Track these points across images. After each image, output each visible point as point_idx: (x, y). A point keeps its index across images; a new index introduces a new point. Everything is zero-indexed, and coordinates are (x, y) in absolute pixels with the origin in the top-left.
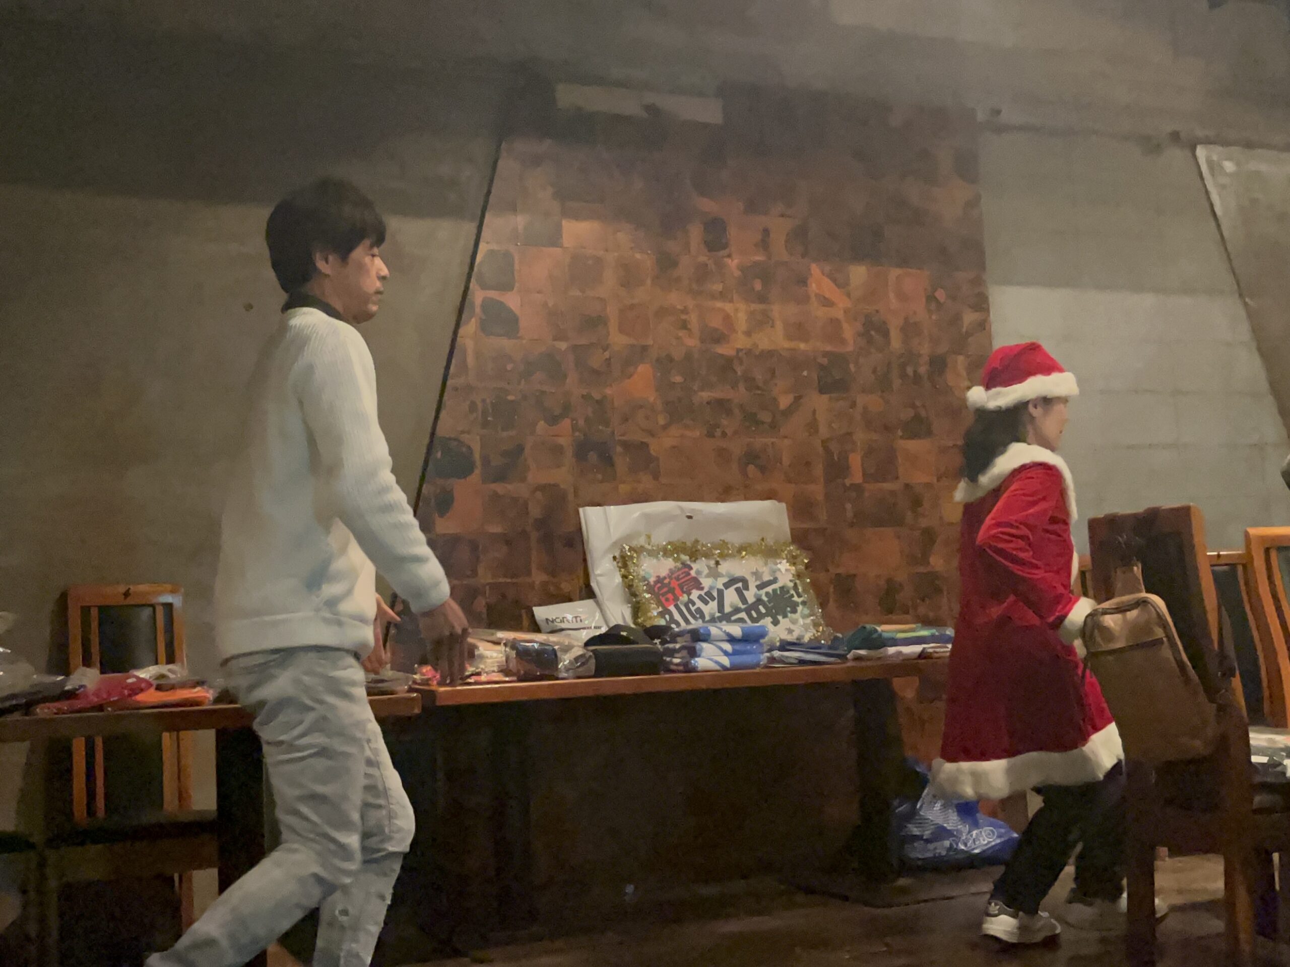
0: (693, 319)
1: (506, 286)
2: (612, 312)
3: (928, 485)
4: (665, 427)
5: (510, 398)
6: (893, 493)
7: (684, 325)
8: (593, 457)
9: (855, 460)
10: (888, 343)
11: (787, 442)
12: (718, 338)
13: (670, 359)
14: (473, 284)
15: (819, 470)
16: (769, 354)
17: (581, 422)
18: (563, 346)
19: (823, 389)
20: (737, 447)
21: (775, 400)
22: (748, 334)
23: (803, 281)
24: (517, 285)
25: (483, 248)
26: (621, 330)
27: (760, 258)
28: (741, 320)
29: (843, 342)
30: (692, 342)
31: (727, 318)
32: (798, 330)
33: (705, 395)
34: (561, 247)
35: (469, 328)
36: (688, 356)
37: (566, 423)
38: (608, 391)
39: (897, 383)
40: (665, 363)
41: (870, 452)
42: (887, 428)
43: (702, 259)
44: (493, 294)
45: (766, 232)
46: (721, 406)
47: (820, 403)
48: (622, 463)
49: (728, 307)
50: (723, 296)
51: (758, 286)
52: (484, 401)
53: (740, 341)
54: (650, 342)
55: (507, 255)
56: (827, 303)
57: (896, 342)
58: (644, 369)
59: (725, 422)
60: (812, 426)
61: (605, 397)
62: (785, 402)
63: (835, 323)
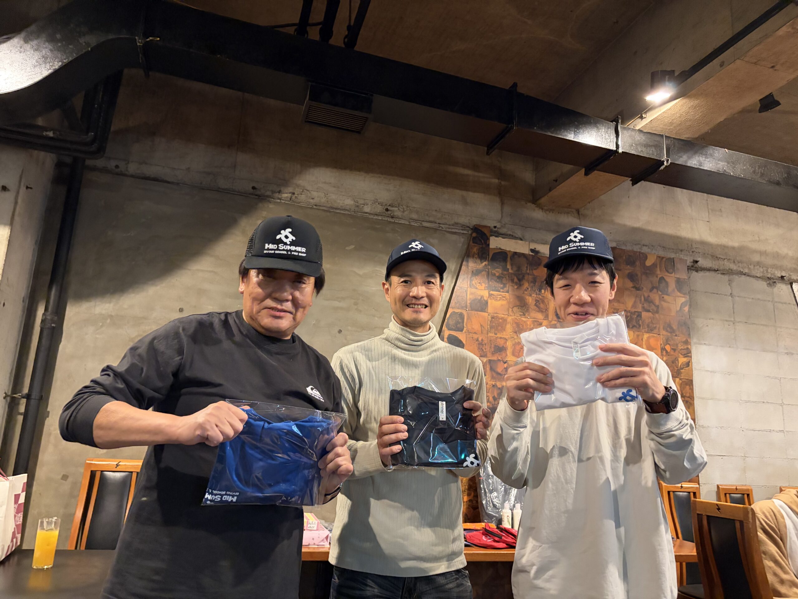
1: (460, 329)
14: (445, 328)
24: (465, 329)
25: (451, 311)
26: (513, 354)
34: (487, 312)
44: (454, 333)
55: (461, 315)
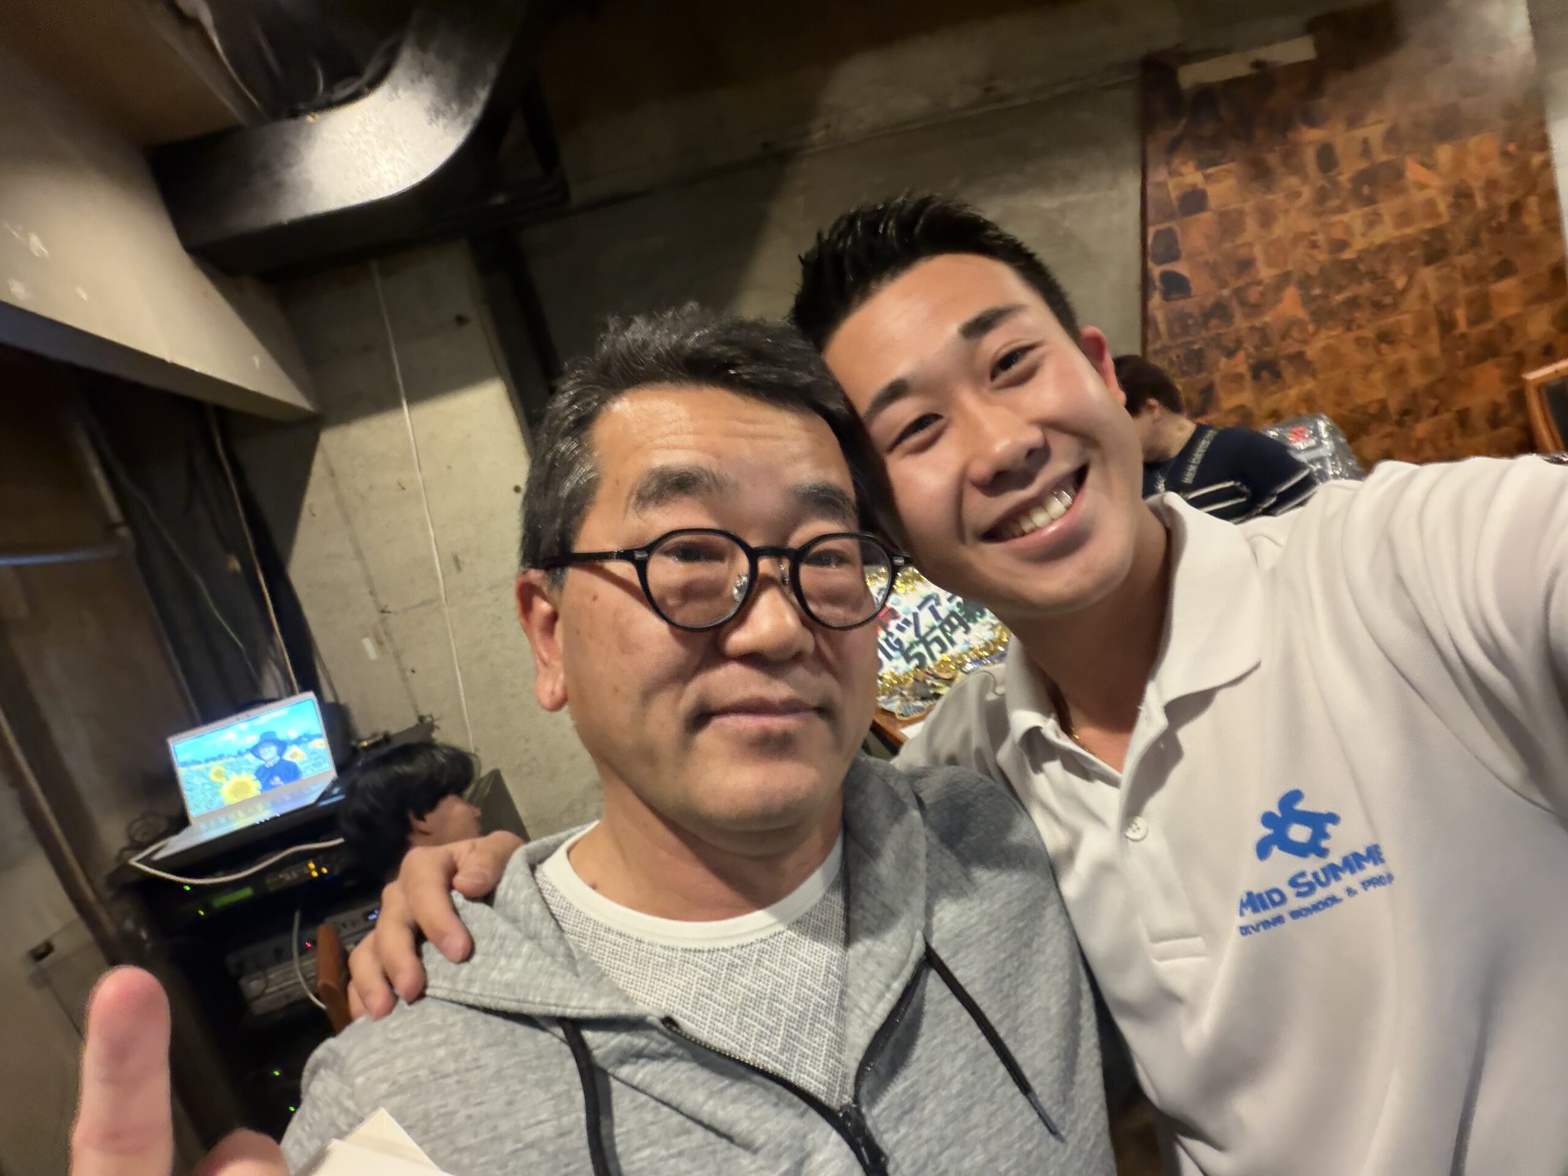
0: (1320, 238)
1: (1174, 257)
2: (1258, 252)
3: (1517, 316)
4: (1315, 334)
5: (1196, 347)
6: (1491, 332)
7: (1314, 245)
8: (1265, 374)
9: (1461, 314)
10: (1474, 204)
11: (1407, 316)
12: (1341, 245)
13: (1308, 277)
14: (1151, 264)
15: (1434, 331)
16: (1382, 247)
17: (1251, 350)
18: (1226, 292)
19: (1429, 260)
20: (1369, 333)
21: (1392, 284)
22: (1363, 235)
23: (1399, 174)
24: (1183, 254)
25: (1151, 231)
26: (1268, 265)
27: (1363, 165)
28: (1358, 226)
29: (1438, 216)
30: (1322, 256)
31: (1348, 229)
32: (1404, 218)
33: (1339, 298)
34: (1210, 210)
35: (1156, 299)
36: (1322, 271)
37: (1241, 355)
38: (1267, 318)
39: (1485, 236)
40: (1305, 283)
41: (1470, 302)
42: (1481, 279)
43: (1321, 182)
44: (1168, 267)
45: (1365, 141)
46: (1353, 303)
47: (1428, 275)
48: (1288, 372)
49: (1345, 218)
50: (1341, 210)
51: (1366, 190)
52: (1178, 357)
53: (1359, 244)
54: (1290, 267)
55: (1170, 232)
56: (1422, 186)
57: (1480, 203)
58: (1291, 293)
59: (1357, 315)
60: (1424, 297)
61: (1266, 324)
62: (1400, 283)
63: (1430, 204)
